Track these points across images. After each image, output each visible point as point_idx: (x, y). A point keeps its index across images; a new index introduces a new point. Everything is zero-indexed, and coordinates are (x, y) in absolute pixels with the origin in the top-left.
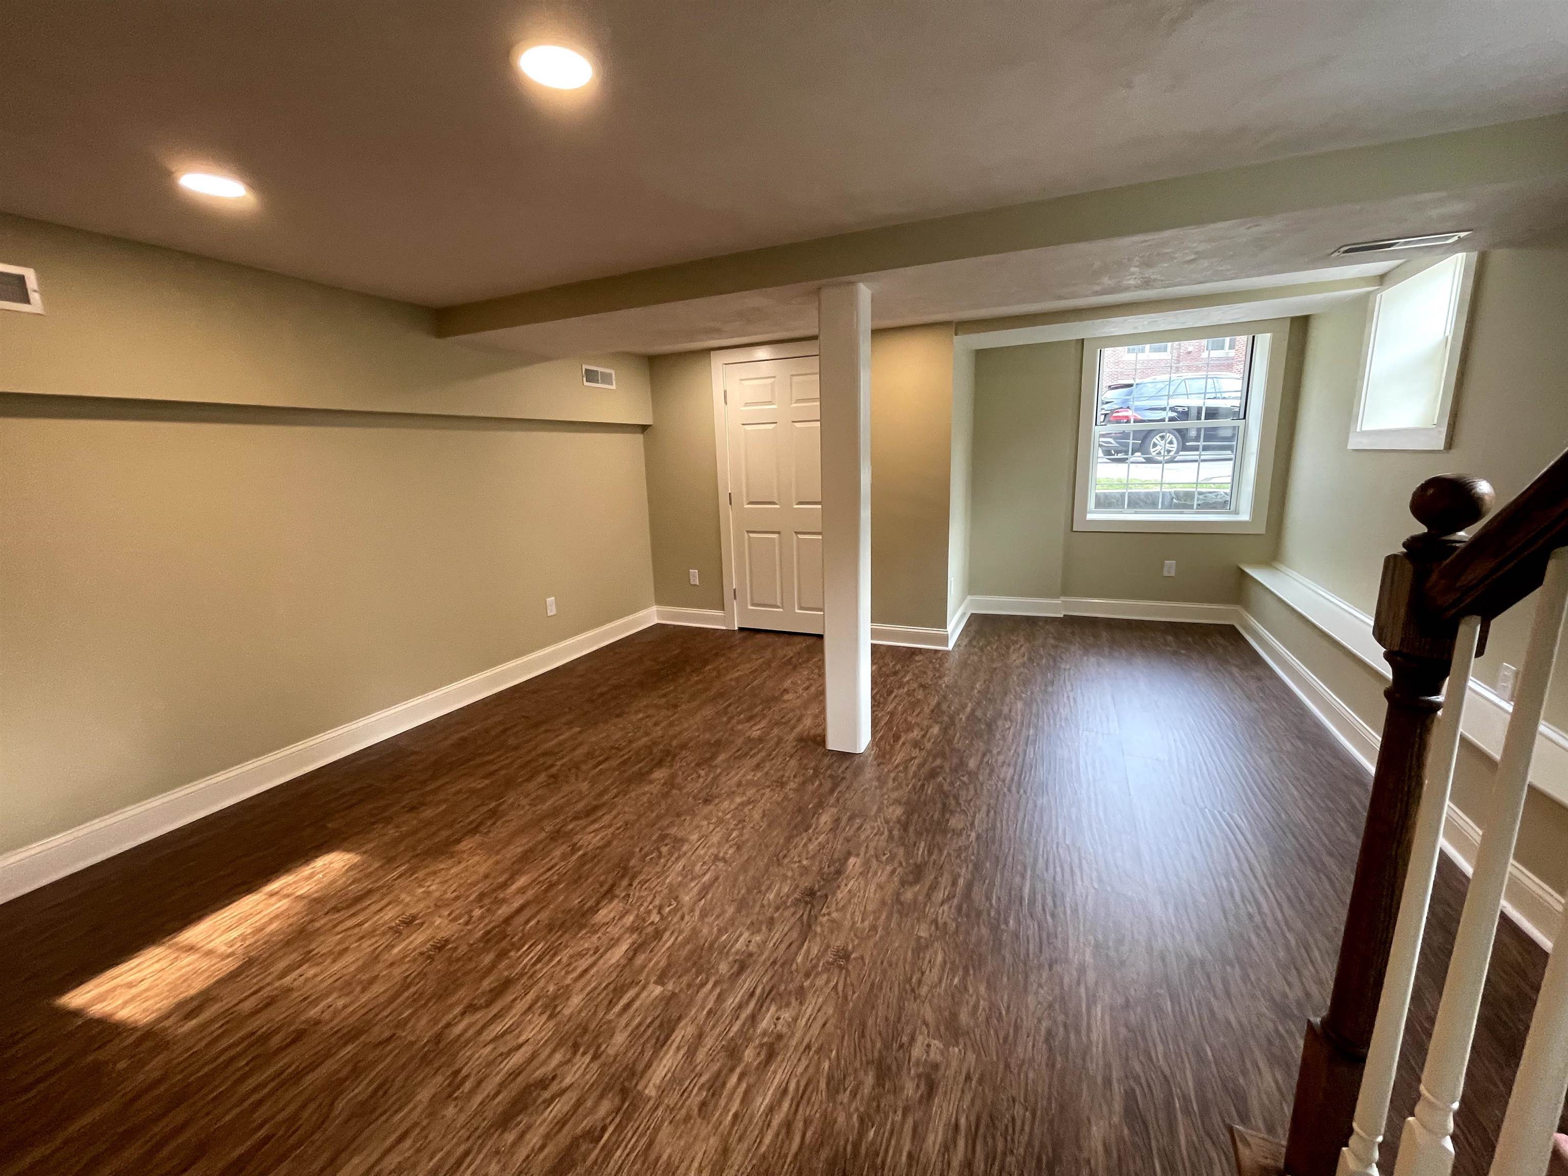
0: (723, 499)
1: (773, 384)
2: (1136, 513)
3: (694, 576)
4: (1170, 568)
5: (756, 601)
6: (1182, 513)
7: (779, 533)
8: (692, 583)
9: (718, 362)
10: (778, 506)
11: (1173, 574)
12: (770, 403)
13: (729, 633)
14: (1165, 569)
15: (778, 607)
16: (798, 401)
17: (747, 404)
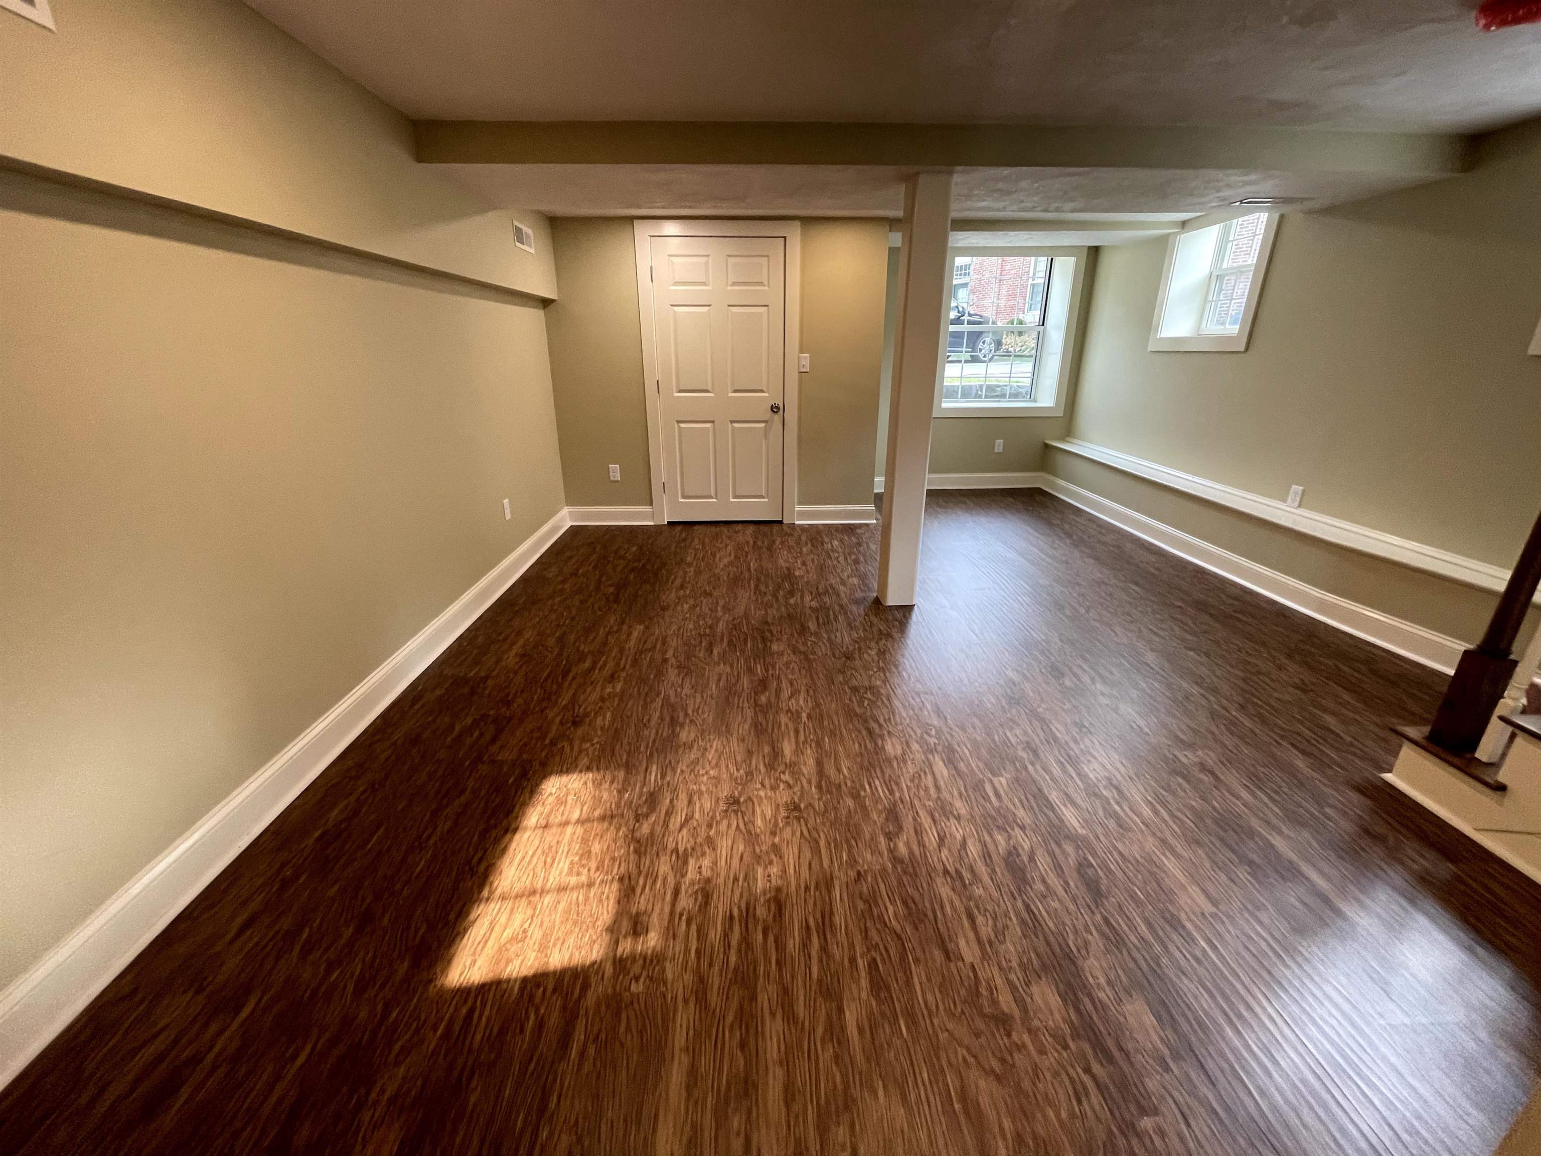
0: (650, 386)
1: (707, 263)
2: (967, 402)
3: (615, 471)
4: (999, 445)
5: (686, 494)
6: (999, 401)
7: (713, 422)
8: (612, 478)
9: (643, 232)
10: (711, 394)
11: (1000, 451)
12: (704, 284)
13: (658, 528)
14: (996, 447)
15: (711, 497)
16: (734, 284)
17: (677, 283)
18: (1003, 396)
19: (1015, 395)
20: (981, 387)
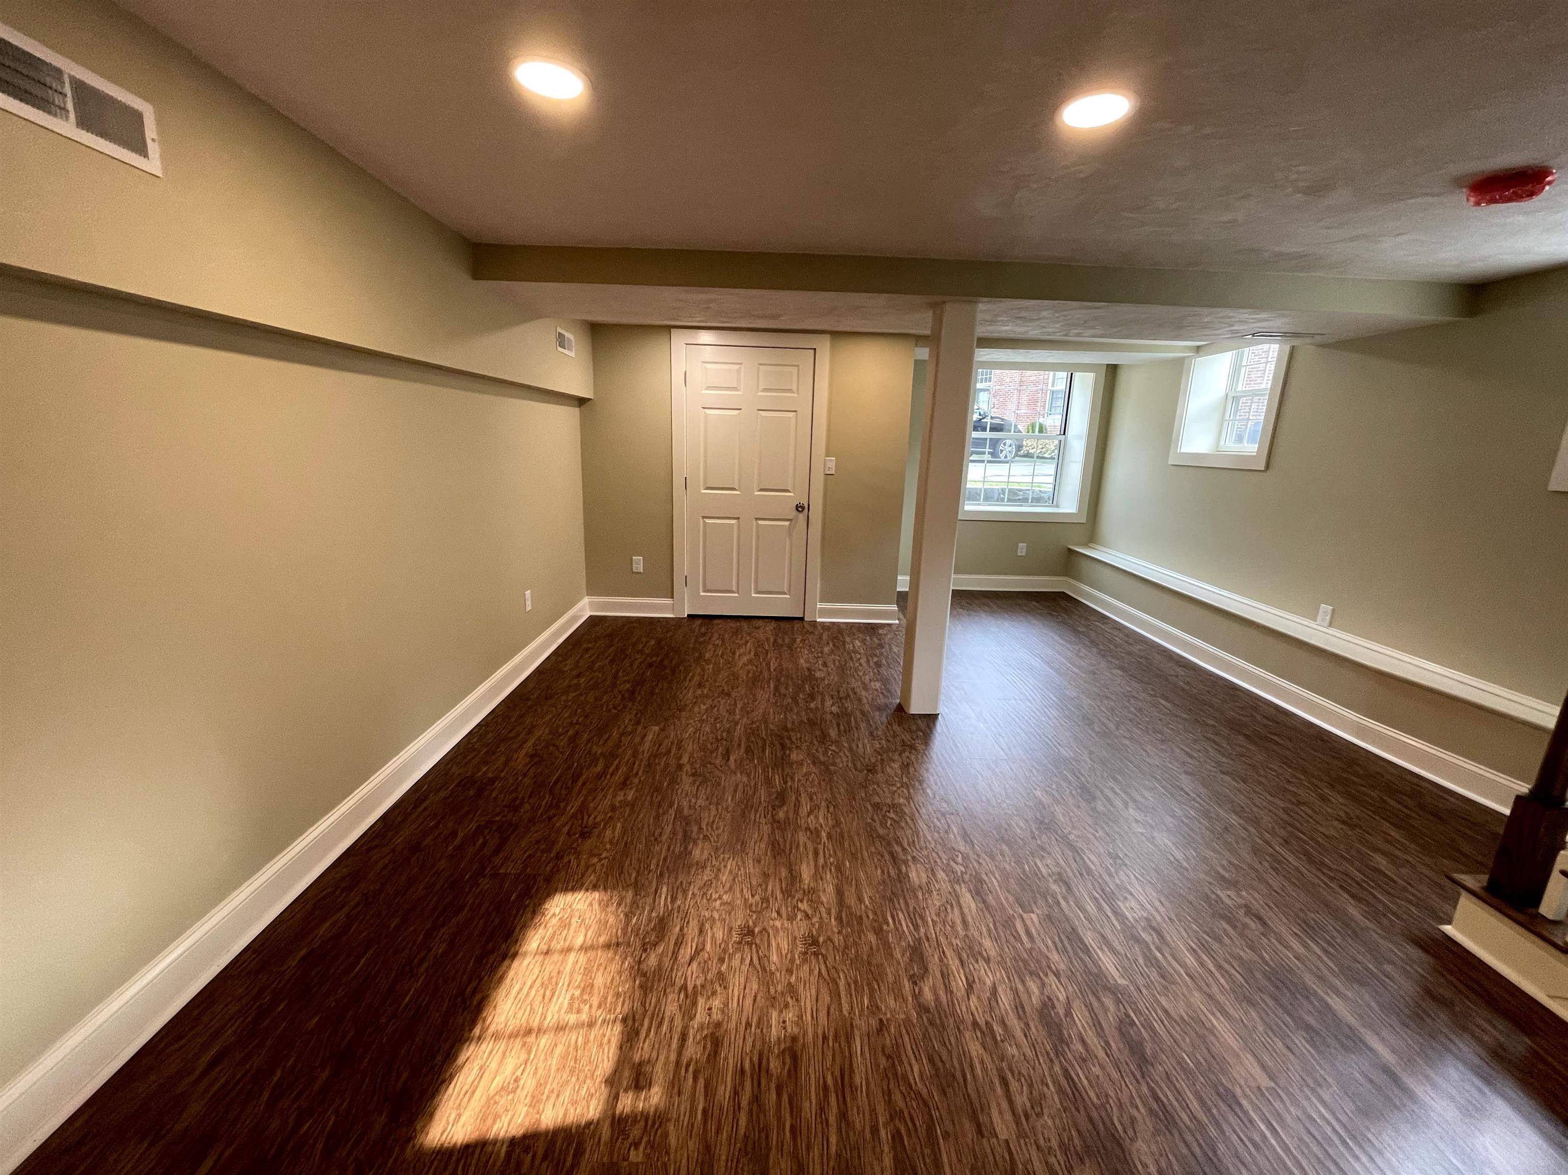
0: (678, 482)
1: (739, 371)
2: (990, 505)
3: (639, 563)
4: (1022, 549)
5: (708, 587)
6: (1021, 506)
7: (738, 518)
8: (634, 570)
9: (679, 339)
10: (738, 493)
11: (1024, 554)
12: (735, 389)
13: (677, 623)
14: (1019, 550)
15: (733, 592)
16: (765, 390)
17: (709, 388)
18: (1025, 500)
19: (1038, 500)
20: (1003, 490)
